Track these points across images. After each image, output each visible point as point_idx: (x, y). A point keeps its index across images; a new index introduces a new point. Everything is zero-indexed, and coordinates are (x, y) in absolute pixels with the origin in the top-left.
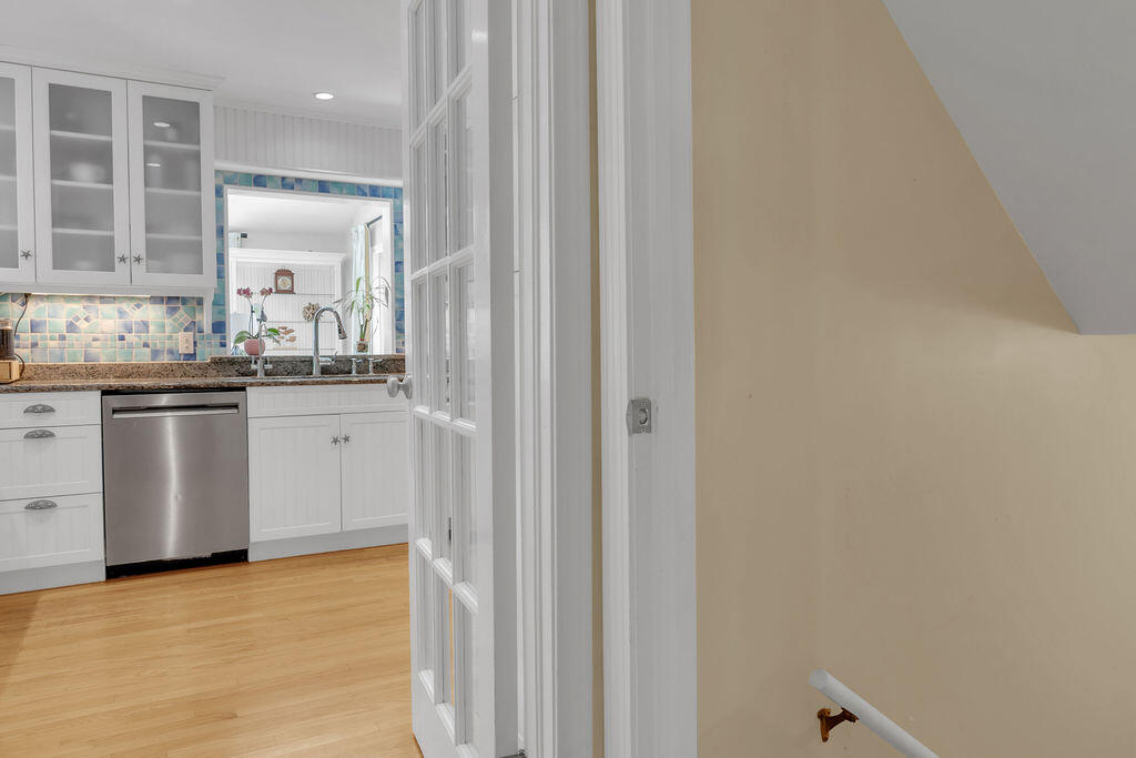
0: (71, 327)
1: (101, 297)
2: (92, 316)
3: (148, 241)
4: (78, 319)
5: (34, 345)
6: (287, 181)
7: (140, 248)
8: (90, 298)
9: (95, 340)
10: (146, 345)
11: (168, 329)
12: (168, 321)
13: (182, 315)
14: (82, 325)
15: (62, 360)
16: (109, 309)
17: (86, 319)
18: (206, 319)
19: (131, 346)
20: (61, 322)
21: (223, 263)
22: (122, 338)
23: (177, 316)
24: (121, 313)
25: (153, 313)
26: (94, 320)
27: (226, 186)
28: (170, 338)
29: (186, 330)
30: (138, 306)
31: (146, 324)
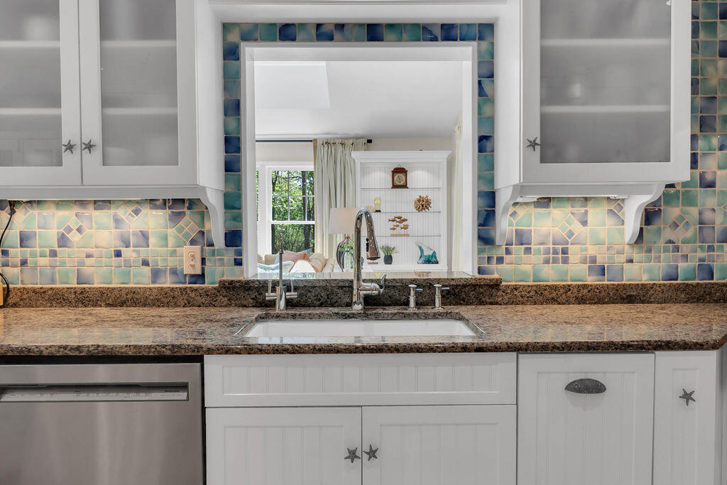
0: (63, 241)
1: (95, 202)
2: (85, 225)
3: (106, 122)
4: (69, 230)
5: (24, 263)
6: (324, 29)
7: (93, 132)
8: (82, 203)
9: (89, 256)
10: (145, 263)
11: (171, 241)
12: (171, 232)
13: (189, 221)
14: (74, 237)
15: (53, 281)
16: (103, 216)
17: (79, 230)
18: (217, 228)
19: (128, 264)
20: (52, 235)
21: (238, 150)
22: (118, 254)
23: (182, 223)
24: (117, 221)
25: (154, 220)
26: (87, 231)
27: (243, 44)
28: (174, 253)
29: (193, 242)
30: (137, 212)
31: (145, 236)
